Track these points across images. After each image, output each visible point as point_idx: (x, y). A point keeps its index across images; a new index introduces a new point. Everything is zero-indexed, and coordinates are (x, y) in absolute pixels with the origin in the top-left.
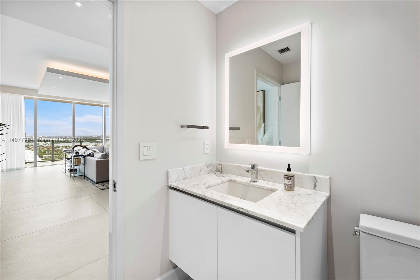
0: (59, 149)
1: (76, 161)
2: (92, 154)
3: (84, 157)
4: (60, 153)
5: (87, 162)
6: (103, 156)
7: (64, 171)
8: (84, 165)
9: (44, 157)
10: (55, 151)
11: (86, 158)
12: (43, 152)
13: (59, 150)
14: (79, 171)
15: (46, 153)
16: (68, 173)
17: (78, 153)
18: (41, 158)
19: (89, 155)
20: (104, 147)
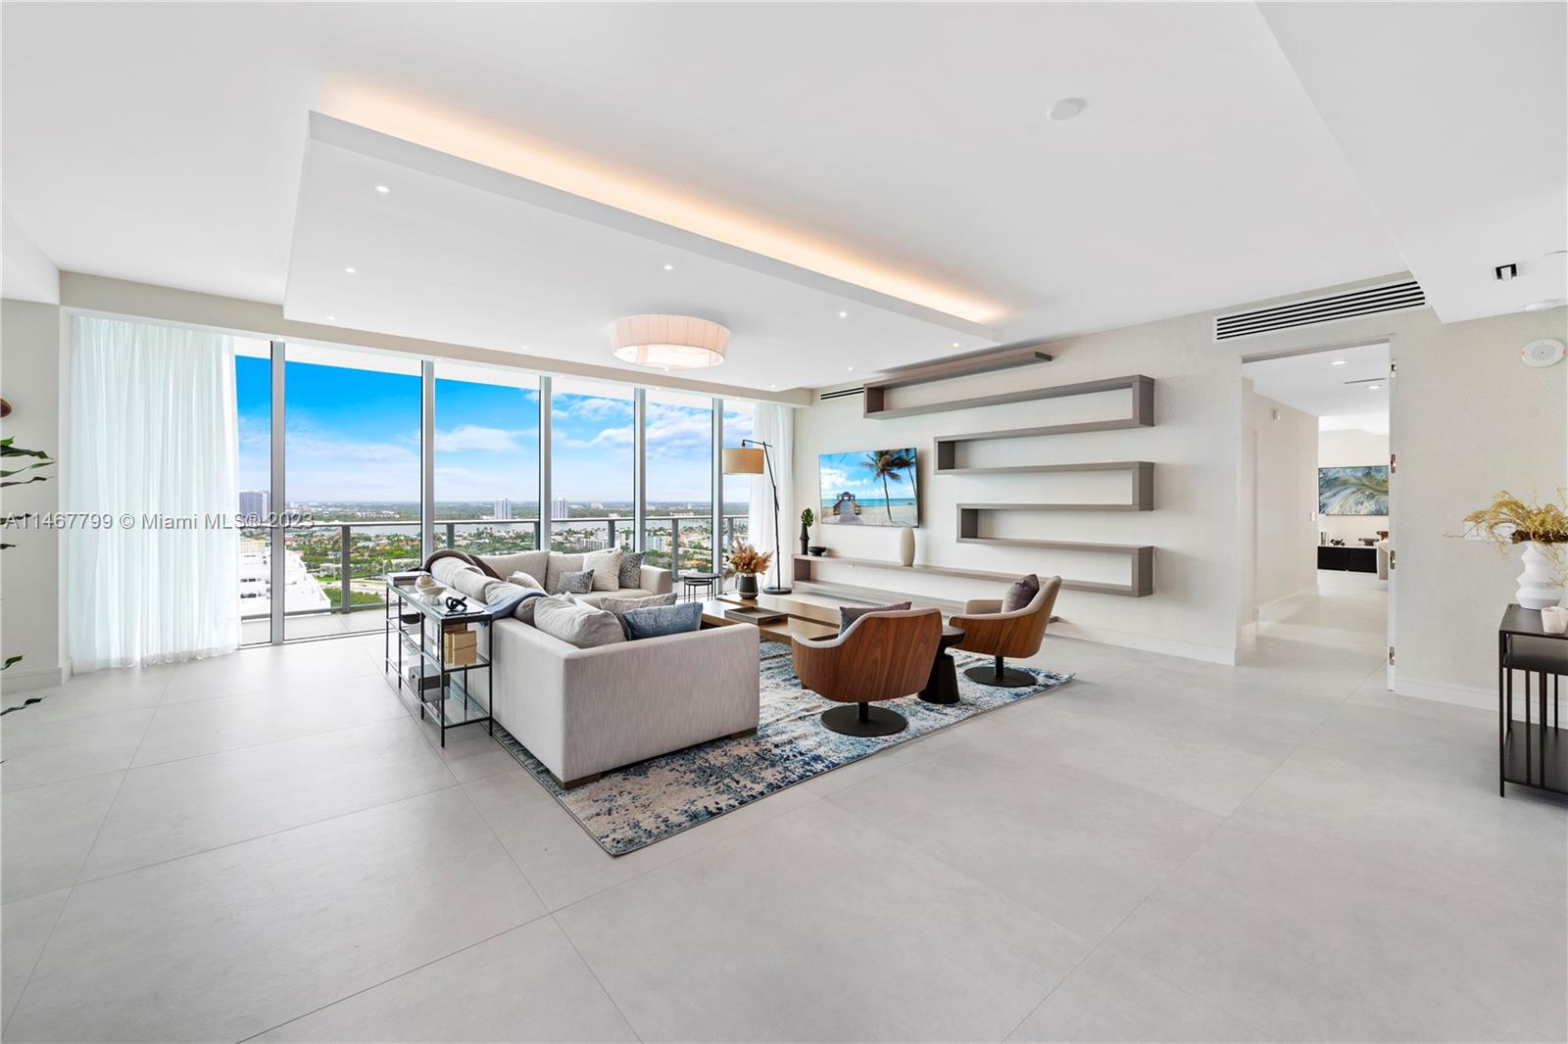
0: (366, 544)
1: (451, 646)
2: (524, 607)
3: (487, 620)
4: (370, 556)
5: (506, 649)
6: (593, 628)
7: (394, 675)
8: (490, 664)
9: (323, 570)
10: (356, 549)
11: (501, 629)
12: (321, 555)
13: (368, 547)
14: (463, 687)
15: (327, 555)
16: (410, 695)
17: (459, 602)
18: (316, 574)
19: (510, 613)
20: (551, 560)
